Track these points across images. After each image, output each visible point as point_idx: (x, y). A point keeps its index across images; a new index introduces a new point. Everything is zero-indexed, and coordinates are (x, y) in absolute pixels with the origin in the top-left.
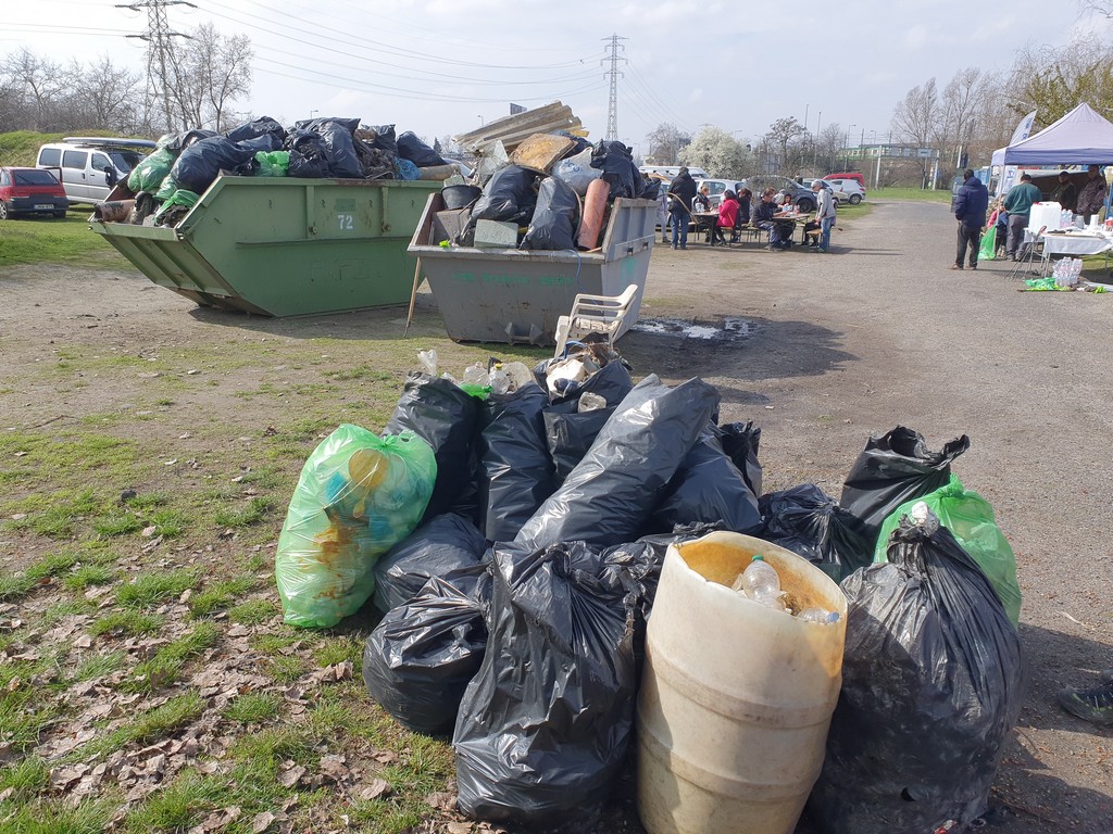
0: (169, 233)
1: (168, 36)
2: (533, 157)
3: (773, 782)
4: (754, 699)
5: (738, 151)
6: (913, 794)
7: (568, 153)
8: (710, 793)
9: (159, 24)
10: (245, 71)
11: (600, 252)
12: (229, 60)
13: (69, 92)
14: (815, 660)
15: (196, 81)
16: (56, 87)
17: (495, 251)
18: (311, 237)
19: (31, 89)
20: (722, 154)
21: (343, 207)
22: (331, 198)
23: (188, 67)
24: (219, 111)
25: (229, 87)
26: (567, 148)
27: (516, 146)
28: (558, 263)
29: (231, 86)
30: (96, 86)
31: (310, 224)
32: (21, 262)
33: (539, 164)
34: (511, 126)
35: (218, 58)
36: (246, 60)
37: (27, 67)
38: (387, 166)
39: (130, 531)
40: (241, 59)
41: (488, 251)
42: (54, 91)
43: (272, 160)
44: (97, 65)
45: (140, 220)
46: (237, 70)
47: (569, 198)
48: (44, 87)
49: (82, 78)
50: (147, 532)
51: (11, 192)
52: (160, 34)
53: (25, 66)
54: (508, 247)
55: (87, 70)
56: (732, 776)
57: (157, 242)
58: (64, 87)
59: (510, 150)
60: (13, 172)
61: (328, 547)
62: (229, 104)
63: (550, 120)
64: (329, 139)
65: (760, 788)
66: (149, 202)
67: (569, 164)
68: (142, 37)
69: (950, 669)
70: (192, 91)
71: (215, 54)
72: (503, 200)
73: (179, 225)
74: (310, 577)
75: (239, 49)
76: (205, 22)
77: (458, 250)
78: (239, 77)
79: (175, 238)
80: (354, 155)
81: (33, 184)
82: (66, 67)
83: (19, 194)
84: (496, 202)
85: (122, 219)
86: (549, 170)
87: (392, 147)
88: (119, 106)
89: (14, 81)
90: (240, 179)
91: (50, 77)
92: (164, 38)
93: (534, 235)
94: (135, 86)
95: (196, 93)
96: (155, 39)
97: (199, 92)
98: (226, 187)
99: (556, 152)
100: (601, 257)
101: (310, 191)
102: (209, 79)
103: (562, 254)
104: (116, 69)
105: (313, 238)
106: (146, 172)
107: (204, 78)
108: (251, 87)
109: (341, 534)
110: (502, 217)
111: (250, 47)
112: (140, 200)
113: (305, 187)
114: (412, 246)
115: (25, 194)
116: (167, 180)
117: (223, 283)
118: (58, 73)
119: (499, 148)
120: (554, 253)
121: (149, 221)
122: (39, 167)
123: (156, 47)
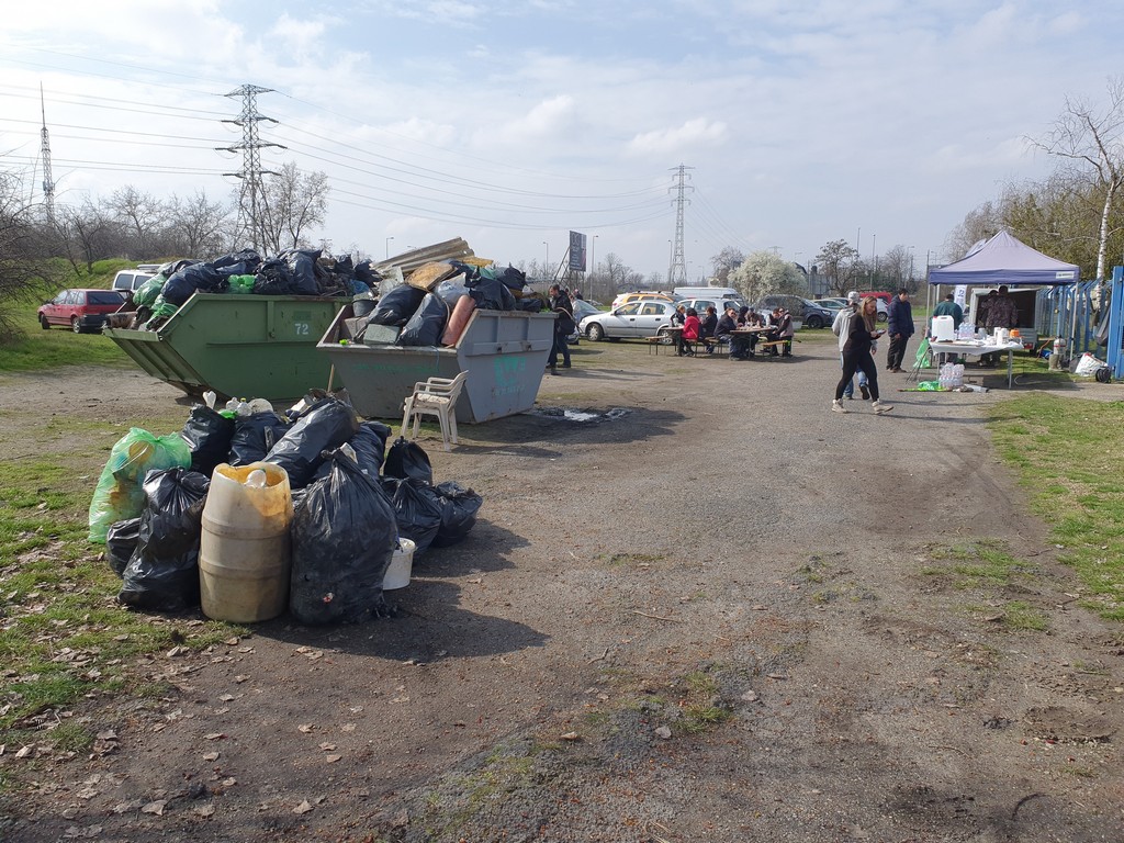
0: (154, 336)
1: (260, 173)
2: (422, 279)
3: (238, 568)
4: (225, 523)
5: (786, 272)
6: (308, 578)
7: (449, 276)
8: (212, 575)
9: (252, 164)
10: (321, 203)
11: (453, 347)
12: (308, 194)
13: (167, 224)
14: (251, 505)
15: (278, 213)
16: (155, 220)
17: (379, 347)
18: (270, 340)
19: (133, 221)
20: (770, 275)
21: (298, 317)
22: (289, 311)
23: (272, 200)
24: (296, 239)
25: (306, 217)
26: (448, 273)
27: (412, 272)
28: (424, 355)
29: (308, 217)
30: (190, 219)
31: (270, 330)
32: (68, 363)
33: (423, 284)
34: (416, 256)
35: (296, 194)
36: (323, 194)
37: (131, 202)
38: (340, 286)
39: (31, 506)
40: (318, 193)
41: (374, 347)
42: (153, 224)
43: (241, 281)
44: (194, 199)
45: (137, 326)
46: (314, 203)
47: (441, 311)
48: (146, 219)
49: (179, 212)
50: (41, 506)
51: (85, 310)
52: (253, 172)
53: (129, 203)
54: (389, 344)
55: (185, 204)
56: (219, 565)
57: (147, 343)
58: (162, 219)
59: (406, 275)
60: (88, 293)
61: (114, 496)
62: (305, 232)
63: (449, 251)
64: (293, 265)
65: (231, 570)
66: (145, 313)
67: (446, 285)
68: (237, 175)
69: (322, 513)
70: (273, 222)
71: (295, 190)
72: (388, 310)
73: (159, 330)
74: (103, 513)
75: (317, 184)
76: (288, 162)
77: (353, 346)
78: (315, 209)
79: (157, 340)
80: (312, 277)
81: (104, 303)
82: (166, 202)
83: (91, 311)
84: (383, 311)
85: (125, 326)
86: (432, 289)
87: (350, 272)
88: (211, 236)
89: (120, 214)
90: (212, 296)
91: (151, 211)
92: (257, 176)
93: (406, 335)
94: (225, 219)
95: (277, 223)
96: (248, 177)
97: (280, 222)
98: (198, 302)
99: (438, 275)
100: (455, 351)
101: (271, 305)
102: (288, 211)
103: (426, 349)
104: (210, 204)
105: (273, 341)
106: (146, 290)
107: (285, 210)
108: (326, 218)
109: (120, 488)
110: (388, 323)
111: (328, 182)
112: (140, 311)
113: (267, 302)
114: (321, 344)
115: (96, 312)
116: (160, 296)
117: (196, 375)
118: (158, 208)
119: (399, 272)
120: (421, 348)
121: (143, 327)
122: (114, 289)
123: (248, 183)
